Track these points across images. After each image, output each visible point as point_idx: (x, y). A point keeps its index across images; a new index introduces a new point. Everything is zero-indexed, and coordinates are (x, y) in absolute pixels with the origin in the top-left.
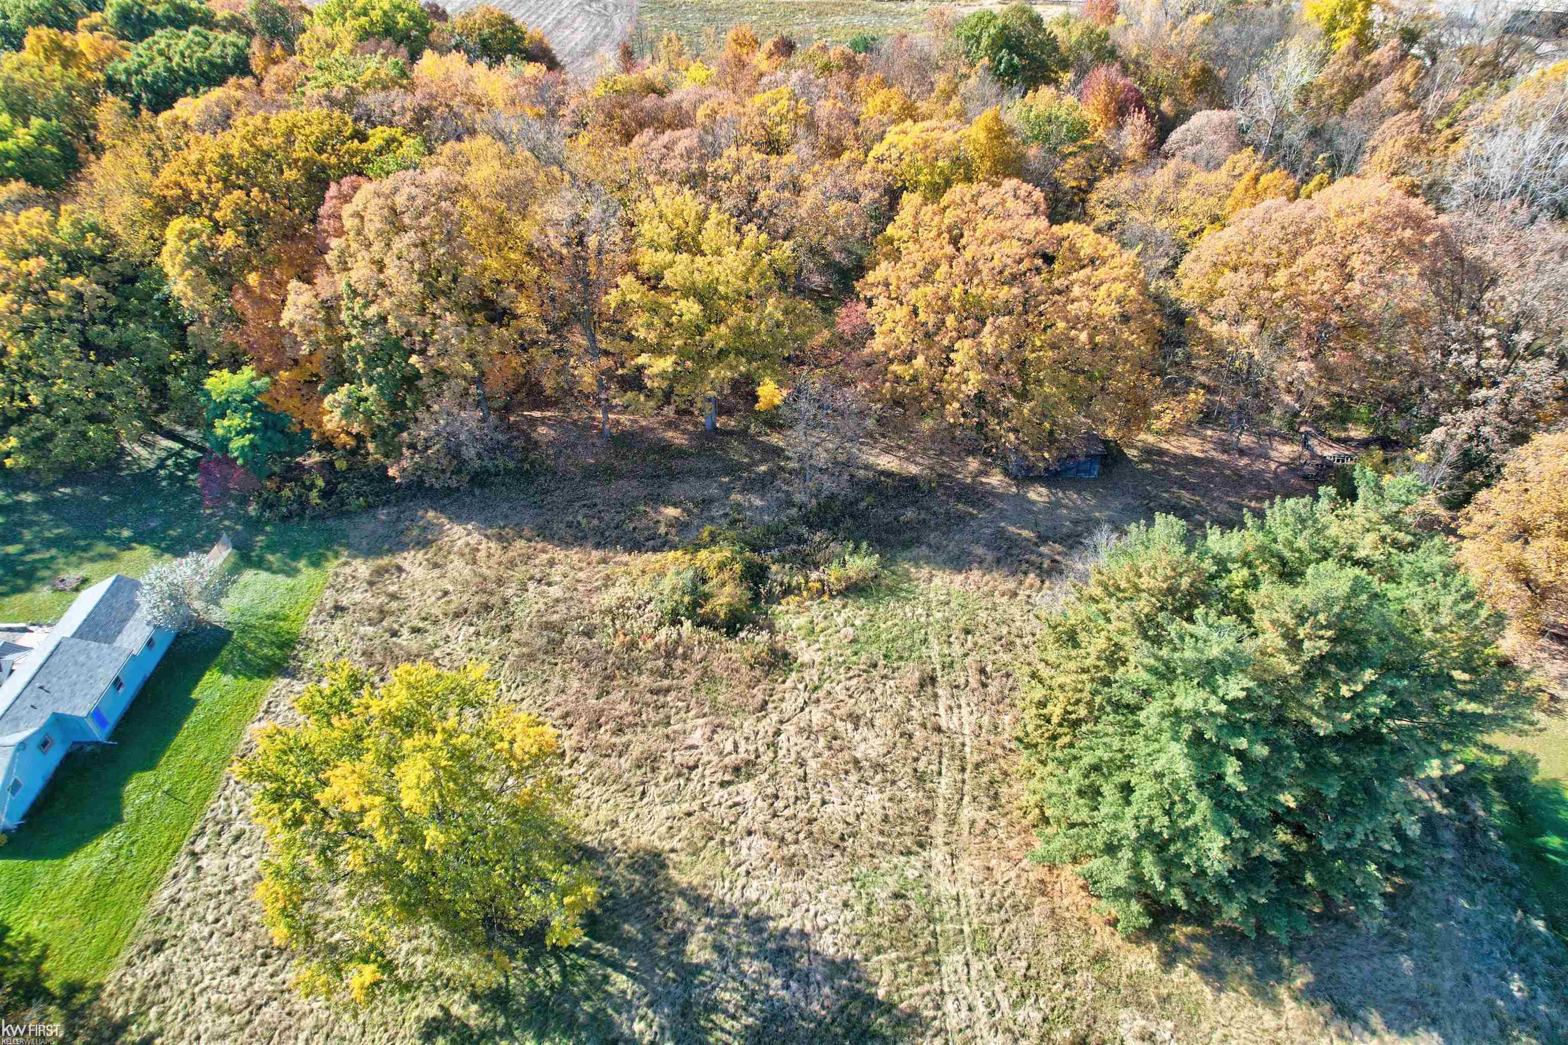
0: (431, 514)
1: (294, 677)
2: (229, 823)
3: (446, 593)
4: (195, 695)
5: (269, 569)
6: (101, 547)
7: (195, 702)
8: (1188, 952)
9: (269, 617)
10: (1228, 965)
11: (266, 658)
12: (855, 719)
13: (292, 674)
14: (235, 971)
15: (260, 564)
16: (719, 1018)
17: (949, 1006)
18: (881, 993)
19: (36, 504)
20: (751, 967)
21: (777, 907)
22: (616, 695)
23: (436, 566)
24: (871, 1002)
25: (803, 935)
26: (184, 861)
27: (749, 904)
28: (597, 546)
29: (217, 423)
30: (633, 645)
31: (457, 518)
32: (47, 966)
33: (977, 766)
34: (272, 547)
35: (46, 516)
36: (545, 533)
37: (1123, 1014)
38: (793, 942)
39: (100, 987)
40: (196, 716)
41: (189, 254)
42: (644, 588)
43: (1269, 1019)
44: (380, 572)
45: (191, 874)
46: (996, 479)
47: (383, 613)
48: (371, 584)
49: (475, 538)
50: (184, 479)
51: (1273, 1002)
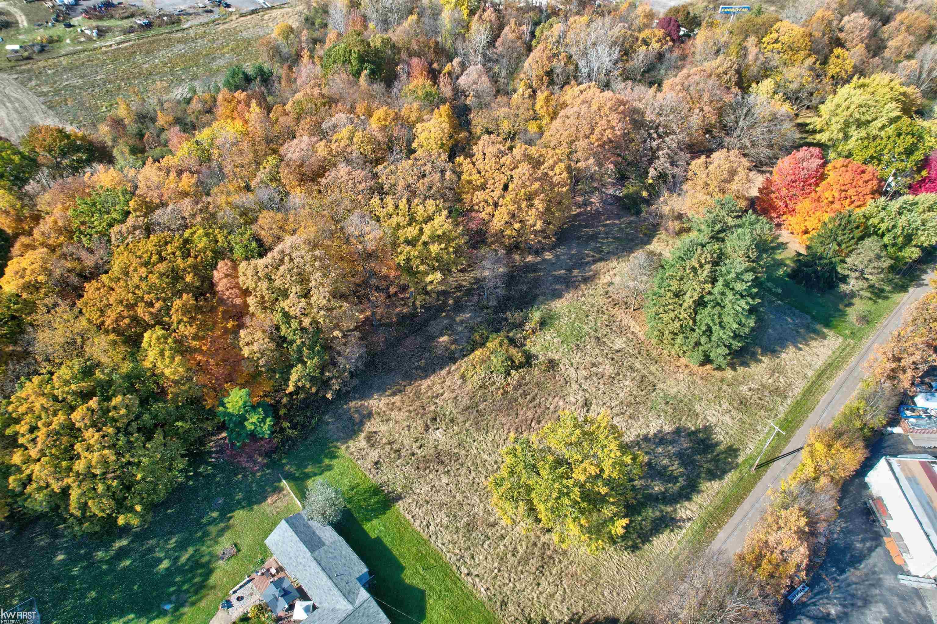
0: (352, 404)
1: (401, 498)
2: (462, 557)
3: (409, 426)
4: (373, 536)
5: (316, 475)
6: (213, 530)
7: (378, 538)
8: (735, 363)
9: (351, 489)
10: (744, 360)
11: (375, 503)
12: (594, 365)
13: (399, 498)
14: (539, 584)
15: (308, 476)
16: (670, 468)
17: (709, 419)
18: (693, 428)
19: (132, 542)
20: (660, 450)
21: (644, 431)
22: (521, 413)
23: (388, 420)
24: (693, 432)
25: (660, 431)
26: (469, 579)
27: (638, 436)
31: (369, 396)
33: (639, 353)
34: (301, 465)
35: (152, 542)
36: (410, 378)
37: (741, 388)
38: (660, 435)
40: (387, 541)
42: (482, 371)
43: (764, 365)
44: (369, 439)
45: (477, 580)
46: (530, 258)
47: (398, 451)
48: (373, 446)
49: (384, 400)
51: (760, 361)
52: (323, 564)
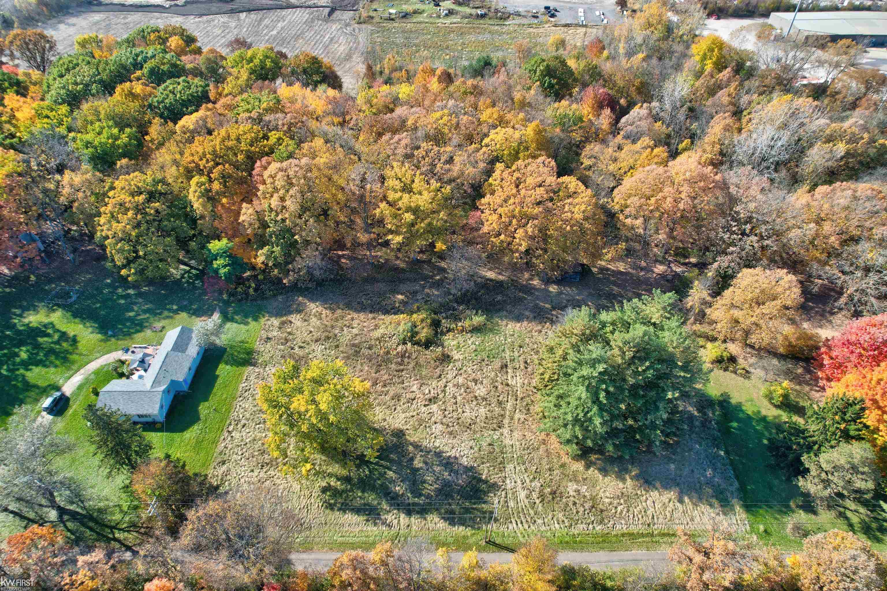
0: (301, 298)
1: (255, 366)
2: (240, 421)
3: (311, 332)
4: (217, 373)
5: (236, 322)
6: (166, 313)
7: (218, 376)
8: (595, 464)
9: (240, 342)
10: (609, 467)
11: (241, 358)
12: (475, 381)
13: (254, 365)
14: (252, 471)
15: (232, 320)
16: (426, 485)
17: (508, 481)
18: (484, 477)
19: (135, 294)
20: (437, 469)
21: (446, 449)
22: (382, 372)
23: (305, 320)
24: (480, 480)
25: (456, 458)
26: (226, 434)
27: (436, 448)
28: (371, 312)
29: (214, 262)
30: (388, 353)
31: (312, 300)
32: (187, 468)
33: (522, 399)
34: (236, 313)
35: (140, 300)
36: (349, 306)
37: (570, 484)
38: (452, 460)
39: (206, 476)
40: (219, 381)
41: (201, 192)
42: (390, 330)
43: (621, 485)
44: (283, 323)
45: (229, 438)
46: (536, 282)
47: (287, 341)
48: (280, 328)
49: (320, 309)
50: (193, 283)
51: (624, 480)
52: (167, 359)
